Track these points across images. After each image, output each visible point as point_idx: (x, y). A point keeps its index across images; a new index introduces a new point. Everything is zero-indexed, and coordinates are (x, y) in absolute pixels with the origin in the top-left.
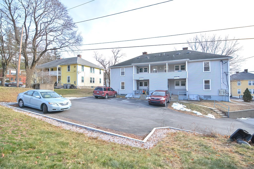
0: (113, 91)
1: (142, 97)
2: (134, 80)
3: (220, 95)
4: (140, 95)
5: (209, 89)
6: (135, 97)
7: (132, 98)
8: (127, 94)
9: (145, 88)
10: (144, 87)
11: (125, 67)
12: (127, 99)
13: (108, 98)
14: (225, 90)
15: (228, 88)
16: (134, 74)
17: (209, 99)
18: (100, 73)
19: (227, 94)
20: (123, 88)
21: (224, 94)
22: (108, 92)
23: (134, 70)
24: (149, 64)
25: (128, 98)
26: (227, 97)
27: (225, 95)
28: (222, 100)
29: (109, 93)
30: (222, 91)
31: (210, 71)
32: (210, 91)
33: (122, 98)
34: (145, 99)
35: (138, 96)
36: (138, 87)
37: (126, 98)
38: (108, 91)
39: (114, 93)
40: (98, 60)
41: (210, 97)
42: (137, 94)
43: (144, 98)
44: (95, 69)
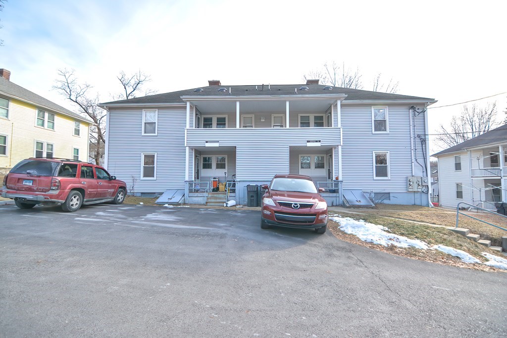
0: (111, 179)
1: (213, 200)
2: (187, 149)
3: (411, 190)
4: (206, 194)
5: (386, 175)
6: (188, 200)
7: (180, 204)
8: (161, 194)
9: (220, 173)
10: (214, 173)
11: (159, 108)
12: (166, 208)
13: (83, 207)
14: (421, 178)
15: (425, 173)
16: (188, 127)
17: (386, 202)
18: (77, 132)
19: (424, 189)
20: (149, 172)
21: (420, 187)
22: (85, 182)
23: (189, 116)
24: (235, 102)
25: (166, 205)
26: (424, 196)
27: (420, 190)
28: (413, 204)
29: (91, 187)
30: (415, 180)
31: (388, 131)
32: (389, 180)
33: (144, 206)
34: (225, 205)
35: (199, 199)
36: (198, 170)
37: (161, 205)
38: (82, 179)
39: (113, 187)
40: (73, 98)
41: (388, 195)
42: (197, 191)
43: (221, 204)
44: (56, 118)
